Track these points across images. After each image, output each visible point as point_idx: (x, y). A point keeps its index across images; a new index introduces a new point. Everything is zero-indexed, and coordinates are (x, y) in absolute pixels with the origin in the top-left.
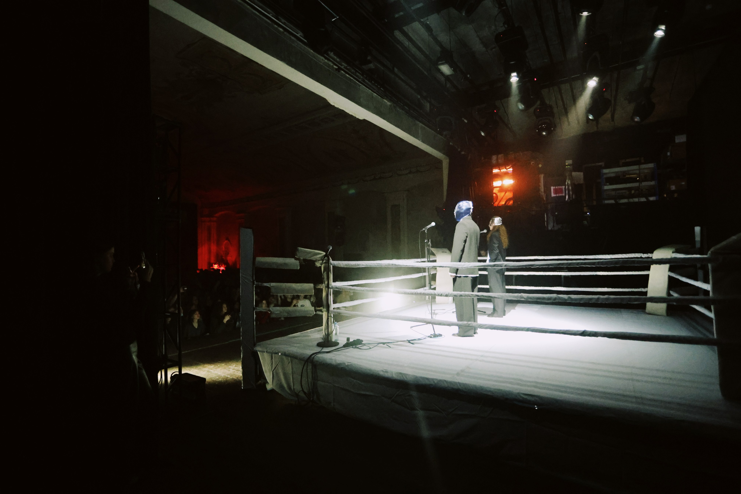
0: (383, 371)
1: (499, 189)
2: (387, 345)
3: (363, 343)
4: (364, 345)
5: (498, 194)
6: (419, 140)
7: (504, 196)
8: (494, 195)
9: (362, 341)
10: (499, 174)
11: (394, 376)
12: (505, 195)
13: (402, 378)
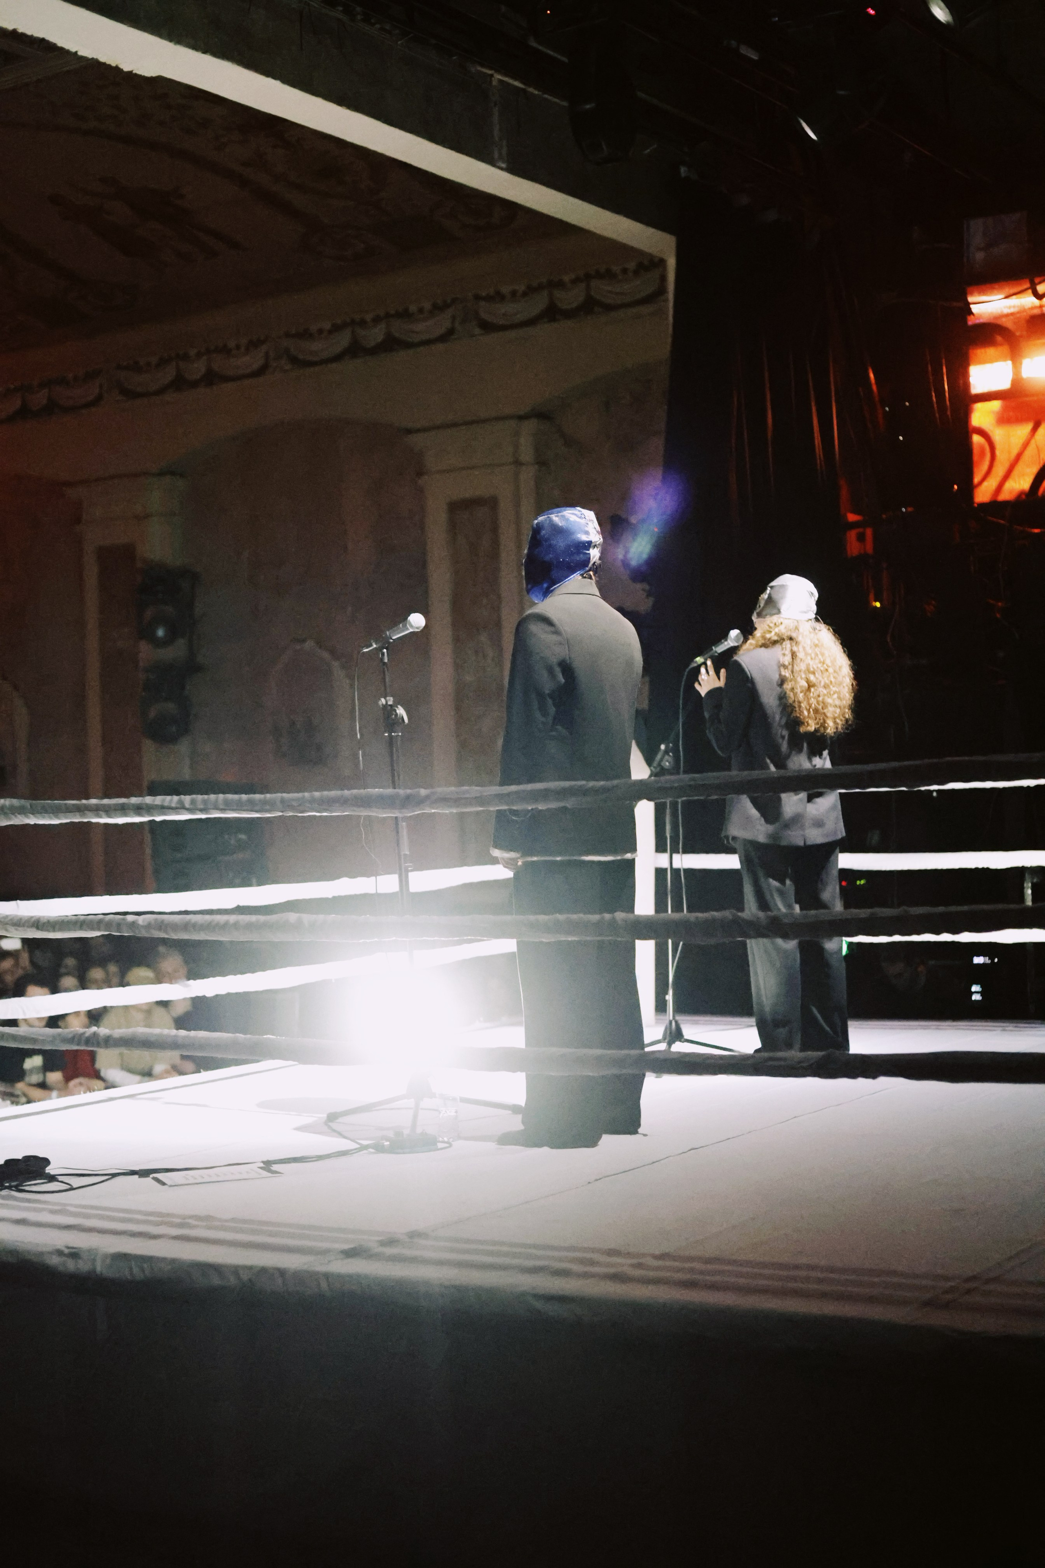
0: (60, 1253)
1: (1005, 409)
2: (154, 1178)
3: (50, 1170)
4: (52, 1178)
5: (998, 434)
6: (491, 162)
7: (1026, 445)
8: (976, 439)
9: (46, 1162)
10: (1004, 322)
11: (99, 1269)
12: (1033, 442)
13: (127, 1272)
